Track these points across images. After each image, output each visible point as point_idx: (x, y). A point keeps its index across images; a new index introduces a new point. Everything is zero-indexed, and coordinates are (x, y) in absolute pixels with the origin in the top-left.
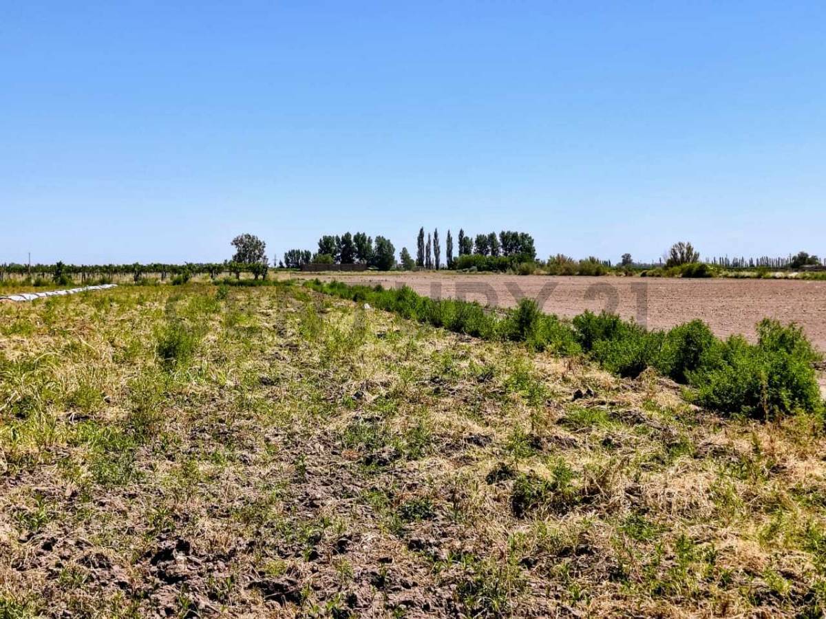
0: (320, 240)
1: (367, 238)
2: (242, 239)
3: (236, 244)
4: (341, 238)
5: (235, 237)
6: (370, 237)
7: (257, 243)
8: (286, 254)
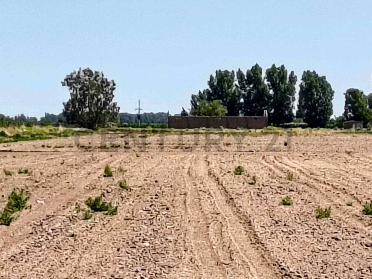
0: (211, 78)
1: (289, 73)
2: (78, 77)
3: (69, 85)
4: (245, 74)
5: (69, 74)
6: (292, 72)
7: (103, 82)
8: (193, 97)
